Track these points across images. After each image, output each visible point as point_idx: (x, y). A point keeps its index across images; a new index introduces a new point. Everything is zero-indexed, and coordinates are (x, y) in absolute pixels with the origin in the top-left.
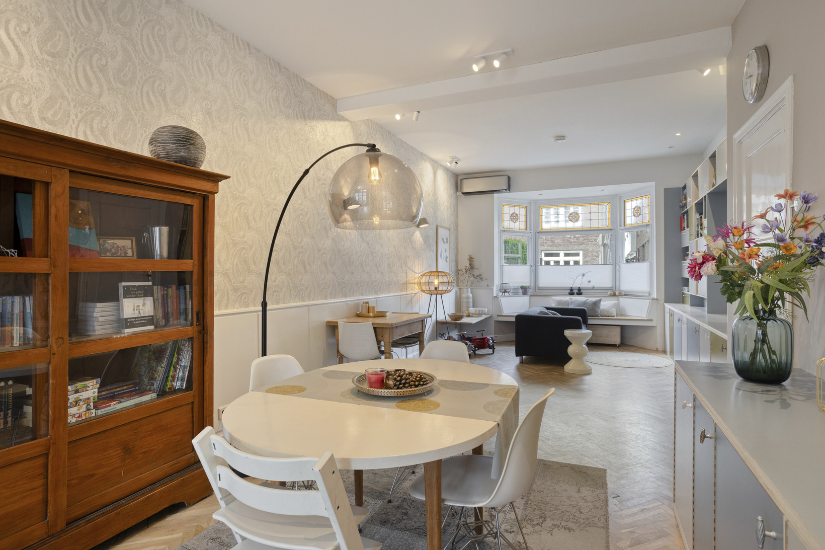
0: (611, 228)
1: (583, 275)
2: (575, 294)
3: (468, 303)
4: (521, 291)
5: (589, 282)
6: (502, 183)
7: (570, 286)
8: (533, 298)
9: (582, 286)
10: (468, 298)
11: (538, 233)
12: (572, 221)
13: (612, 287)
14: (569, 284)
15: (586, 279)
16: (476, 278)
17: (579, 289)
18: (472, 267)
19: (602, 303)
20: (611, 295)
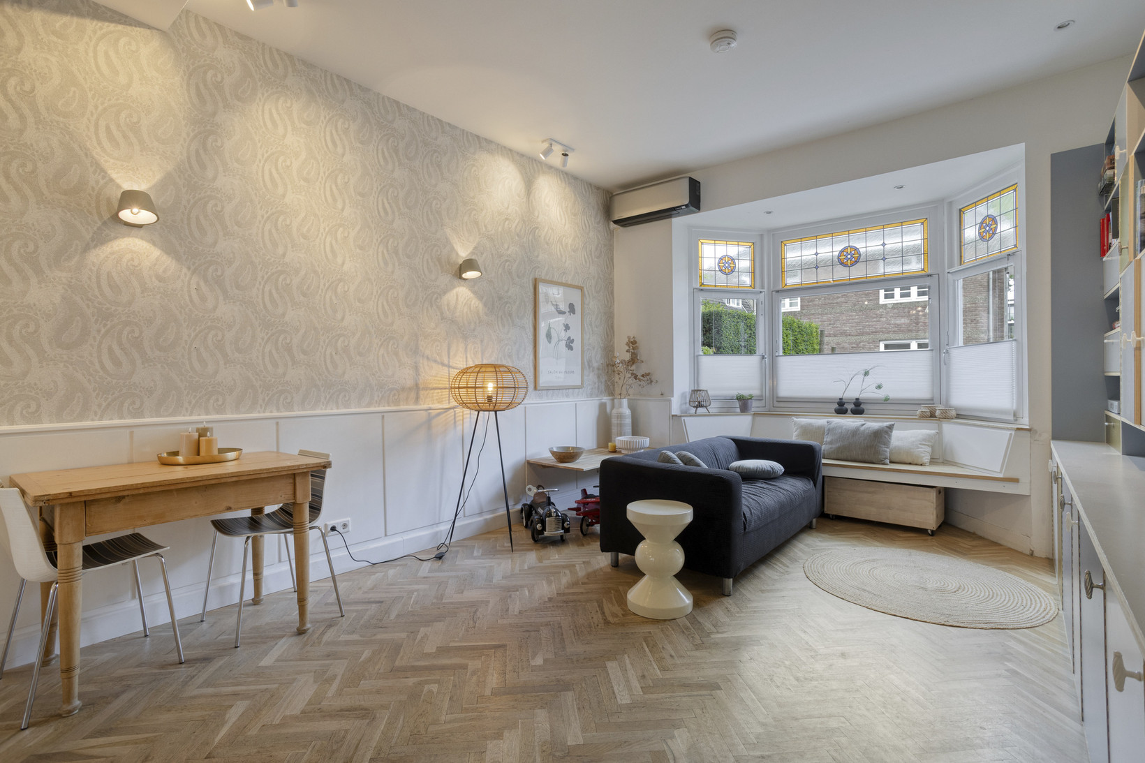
0: (929, 272)
1: (866, 374)
2: (849, 411)
3: (620, 426)
4: (737, 404)
5: (879, 387)
6: (678, 195)
7: (838, 395)
8: (758, 419)
9: (863, 396)
10: (620, 416)
11: (778, 291)
12: (846, 266)
13: (932, 400)
14: (836, 391)
15: (871, 381)
16: (640, 380)
17: (858, 403)
18: (634, 360)
19: (896, 434)
20: (923, 417)
